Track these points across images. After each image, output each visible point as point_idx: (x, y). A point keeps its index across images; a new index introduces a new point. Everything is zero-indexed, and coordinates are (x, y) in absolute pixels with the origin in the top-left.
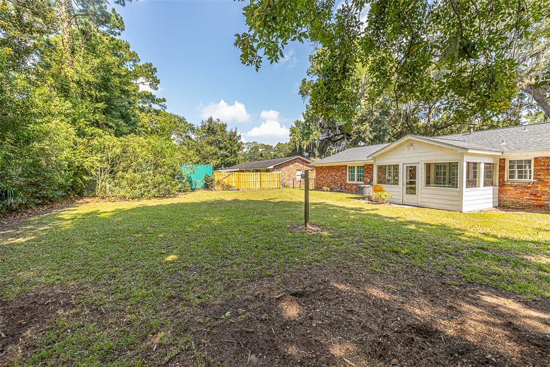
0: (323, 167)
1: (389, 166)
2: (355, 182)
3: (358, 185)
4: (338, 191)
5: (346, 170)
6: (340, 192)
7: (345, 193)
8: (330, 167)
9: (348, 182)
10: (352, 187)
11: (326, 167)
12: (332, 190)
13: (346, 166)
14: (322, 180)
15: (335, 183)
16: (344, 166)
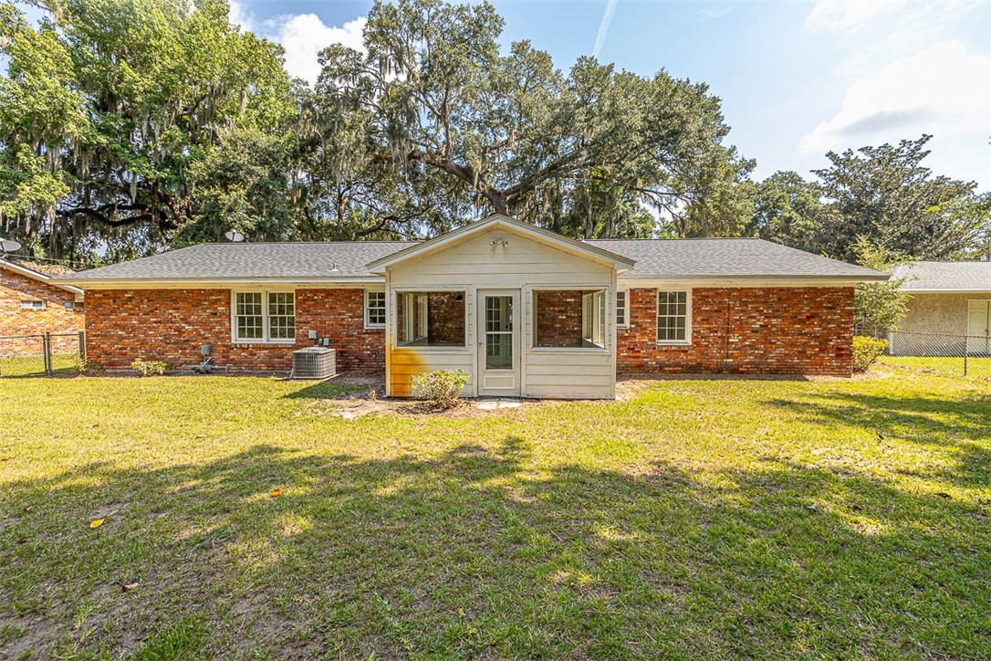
0: (126, 291)
1: (416, 295)
2: (264, 340)
3: (274, 347)
4: (199, 372)
5: (229, 303)
6: (207, 372)
7: (228, 374)
8: (159, 292)
9: (235, 338)
10: (252, 354)
11: (138, 292)
12: (172, 370)
13: (229, 291)
14: (121, 338)
15: (181, 345)
16: (220, 292)
